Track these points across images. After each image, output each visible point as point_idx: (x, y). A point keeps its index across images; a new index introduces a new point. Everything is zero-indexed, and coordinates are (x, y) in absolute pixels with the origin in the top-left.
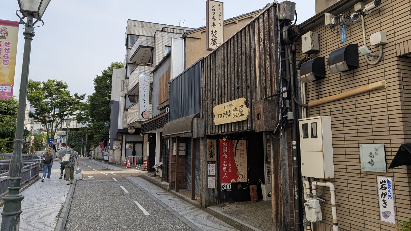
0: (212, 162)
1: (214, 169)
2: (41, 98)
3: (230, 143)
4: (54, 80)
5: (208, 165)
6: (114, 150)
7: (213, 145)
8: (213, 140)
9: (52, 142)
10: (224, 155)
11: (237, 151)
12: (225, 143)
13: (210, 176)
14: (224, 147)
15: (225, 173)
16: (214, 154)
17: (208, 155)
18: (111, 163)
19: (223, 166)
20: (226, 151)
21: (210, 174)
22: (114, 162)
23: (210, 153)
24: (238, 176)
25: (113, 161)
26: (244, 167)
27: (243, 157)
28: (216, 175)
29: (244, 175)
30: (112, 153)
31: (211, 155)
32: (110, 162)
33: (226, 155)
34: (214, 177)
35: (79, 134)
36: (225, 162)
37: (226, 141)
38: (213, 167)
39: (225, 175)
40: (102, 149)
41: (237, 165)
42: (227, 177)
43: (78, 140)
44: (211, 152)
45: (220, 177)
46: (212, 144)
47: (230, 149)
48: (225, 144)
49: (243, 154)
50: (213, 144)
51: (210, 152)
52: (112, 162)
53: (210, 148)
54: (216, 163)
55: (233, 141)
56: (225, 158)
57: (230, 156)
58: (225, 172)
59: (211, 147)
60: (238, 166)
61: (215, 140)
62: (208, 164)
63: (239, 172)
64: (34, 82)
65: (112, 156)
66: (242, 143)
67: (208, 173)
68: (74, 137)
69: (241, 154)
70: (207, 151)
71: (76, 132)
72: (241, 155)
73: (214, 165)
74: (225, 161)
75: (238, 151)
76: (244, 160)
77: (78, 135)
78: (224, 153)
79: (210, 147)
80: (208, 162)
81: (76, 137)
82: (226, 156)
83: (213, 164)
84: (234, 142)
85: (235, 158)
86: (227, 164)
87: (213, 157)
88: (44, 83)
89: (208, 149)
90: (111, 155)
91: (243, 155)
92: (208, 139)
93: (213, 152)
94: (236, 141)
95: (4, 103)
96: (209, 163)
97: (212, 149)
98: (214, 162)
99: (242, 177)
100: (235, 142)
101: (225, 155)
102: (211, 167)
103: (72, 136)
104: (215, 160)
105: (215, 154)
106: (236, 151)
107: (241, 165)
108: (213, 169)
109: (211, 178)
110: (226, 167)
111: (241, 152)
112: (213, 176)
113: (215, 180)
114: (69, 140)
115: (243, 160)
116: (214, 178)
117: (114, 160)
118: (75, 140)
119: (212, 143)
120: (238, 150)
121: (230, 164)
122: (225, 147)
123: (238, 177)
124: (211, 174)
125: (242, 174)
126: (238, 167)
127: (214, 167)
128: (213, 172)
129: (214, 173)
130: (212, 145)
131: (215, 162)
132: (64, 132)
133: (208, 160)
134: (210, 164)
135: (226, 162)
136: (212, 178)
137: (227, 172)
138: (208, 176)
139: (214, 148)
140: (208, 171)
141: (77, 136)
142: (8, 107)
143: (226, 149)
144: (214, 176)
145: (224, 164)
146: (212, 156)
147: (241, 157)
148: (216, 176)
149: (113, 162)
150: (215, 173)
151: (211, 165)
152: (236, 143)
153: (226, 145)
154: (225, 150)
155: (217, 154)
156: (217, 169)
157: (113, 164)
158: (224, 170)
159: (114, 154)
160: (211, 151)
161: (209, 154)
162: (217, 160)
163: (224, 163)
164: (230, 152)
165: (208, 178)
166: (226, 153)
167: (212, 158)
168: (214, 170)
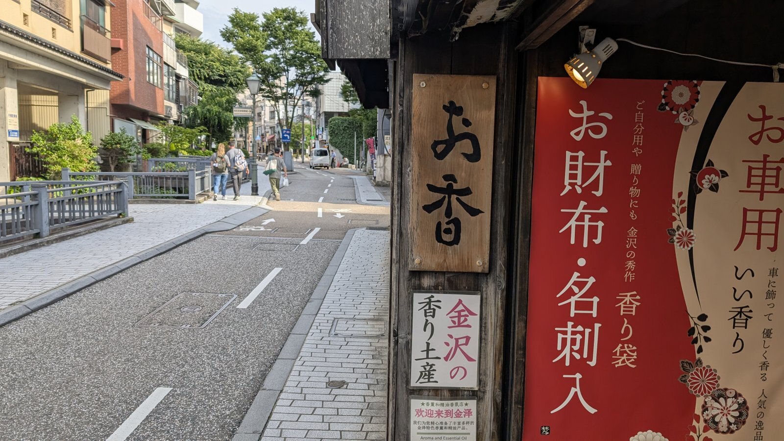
0: (458, 274)
1: (474, 333)
2: (256, 47)
3: (639, 117)
4: (284, 8)
5: (419, 298)
6: (385, 155)
7: (466, 130)
8: (469, 80)
9: (287, 137)
10: (573, 223)
11: (706, 184)
12: (587, 113)
13: (437, 393)
14: (575, 146)
15: (578, 376)
16: (474, 212)
17: (413, 215)
18: (380, 183)
19: (563, 317)
20: (595, 185)
21: (428, 373)
22: (388, 182)
23: (438, 196)
24: (699, 402)
25: (384, 179)
26: (768, 333)
27: (767, 241)
28: (489, 388)
29: (762, 404)
30: (382, 161)
31: (449, 213)
32: (378, 182)
33: (595, 218)
34: (472, 404)
35: (350, 123)
36: (581, 285)
37: (593, 87)
38: (459, 318)
39: (576, 390)
40: (372, 154)
41: (694, 311)
42: (592, 411)
43: (350, 134)
44: (449, 191)
45: (521, 402)
46: (457, 120)
47: (636, 169)
48: (590, 119)
49: (770, 217)
50: (466, 123)
51: (431, 188)
52: (382, 182)
53: (440, 156)
54: (493, 291)
55: (680, 94)
56: (578, 248)
57: (633, 232)
58: (578, 365)
59: (449, 145)
60: (703, 317)
61: (488, 87)
62: (420, 289)
63: (712, 375)
64: (245, 15)
65: (382, 170)
66: (765, 118)
67: (416, 368)
68: (341, 128)
69: (753, 216)
70: (410, 180)
71: (346, 120)
72: (752, 228)
73: (472, 301)
74: (585, 272)
75: (714, 188)
76: (773, 272)
77: (349, 125)
78: (573, 200)
79: (440, 148)
80: (417, 274)
81: (346, 130)
82: (593, 231)
83: (464, 298)
84: (689, 106)
85: (681, 254)
86: (596, 300)
87: (463, 236)
88: (265, 16)
89: (413, 163)
90: (380, 167)
91: (768, 228)
92: (421, 71)
93: (467, 191)
94: (711, 90)
95: (218, 64)
96: (426, 282)
97: (455, 161)
98: (476, 275)
99: (740, 421)
100: (695, 99)
101: (581, 218)
102: (442, 320)
103: (339, 126)
104: (479, 264)
105: (486, 207)
106: (694, 190)
107: (741, 316)
108: (459, 332)
109: (435, 405)
110: (587, 322)
111: (752, 201)
112: (455, 393)
113: (472, 429)
114: (333, 134)
115: (762, 275)
116: (468, 412)
117: (386, 177)
118: (343, 135)
119: (453, 109)
120: (723, 183)
121: (629, 302)
122: (591, 149)
123: (698, 410)
124: (442, 379)
125: (737, 395)
126: (706, 329)
127: (474, 321)
128: (459, 359)
129: (473, 368)
130: (459, 128)
131: (485, 275)
132: (247, 111)
133: (416, 261)
134: (436, 289)
135: (591, 280)
136: (449, 413)
137: (593, 363)
138: (418, 392)
139: (474, 157)
140: (417, 350)
141: (348, 128)
142: (224, 71)
143: (602, 165)
144: (473, 394)
145: (573, 300)
146: (457, 222)
147: (750, 241)
148: (488, 396)
149: (384, 183)
150: (481, 373)
151: (447, 301)
152: (703, 111)
153: (598, 130)
154: (588, 172)
155: (501, 212)
156: (494, 335)
157: (383, 186)
158: (567, 351)
159: (386, 164)
160: (444, 184)
161: (428, 208)
162: (500, 262)
163: (570, 293)
164: (634, 191)
165: (416, 404)
166: (593, 203)
167: (456, 240)
168: (473, 349)
